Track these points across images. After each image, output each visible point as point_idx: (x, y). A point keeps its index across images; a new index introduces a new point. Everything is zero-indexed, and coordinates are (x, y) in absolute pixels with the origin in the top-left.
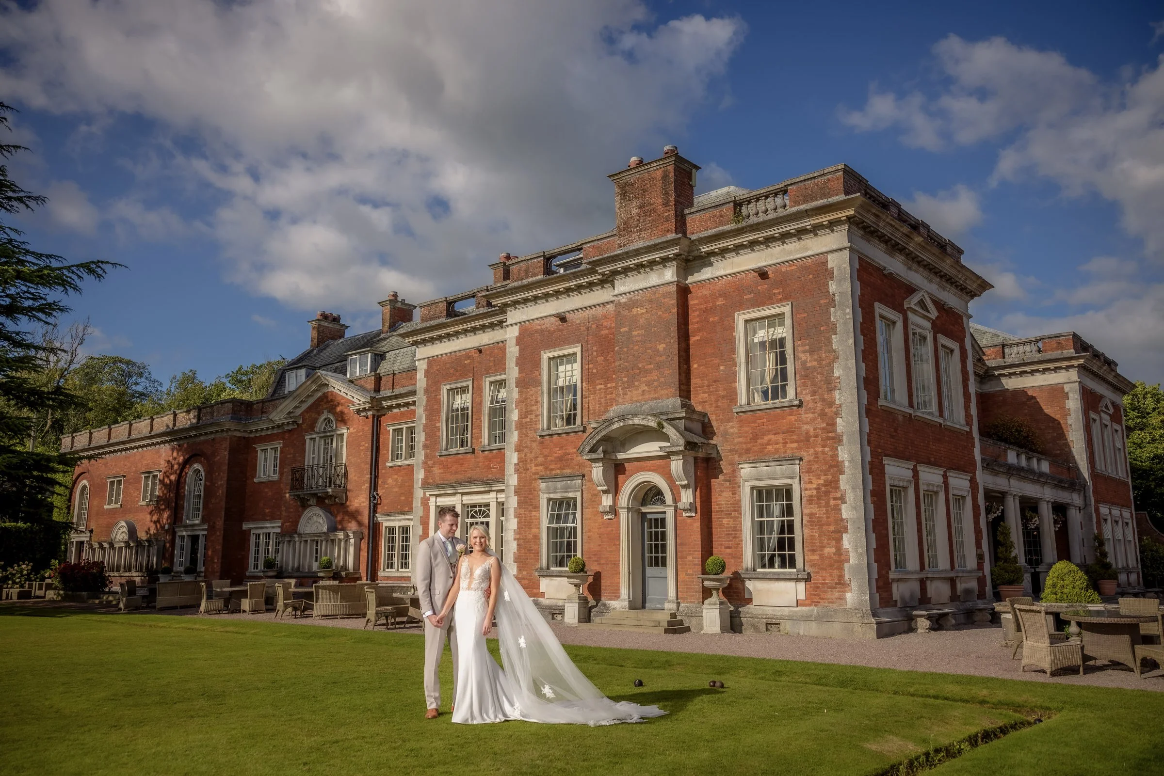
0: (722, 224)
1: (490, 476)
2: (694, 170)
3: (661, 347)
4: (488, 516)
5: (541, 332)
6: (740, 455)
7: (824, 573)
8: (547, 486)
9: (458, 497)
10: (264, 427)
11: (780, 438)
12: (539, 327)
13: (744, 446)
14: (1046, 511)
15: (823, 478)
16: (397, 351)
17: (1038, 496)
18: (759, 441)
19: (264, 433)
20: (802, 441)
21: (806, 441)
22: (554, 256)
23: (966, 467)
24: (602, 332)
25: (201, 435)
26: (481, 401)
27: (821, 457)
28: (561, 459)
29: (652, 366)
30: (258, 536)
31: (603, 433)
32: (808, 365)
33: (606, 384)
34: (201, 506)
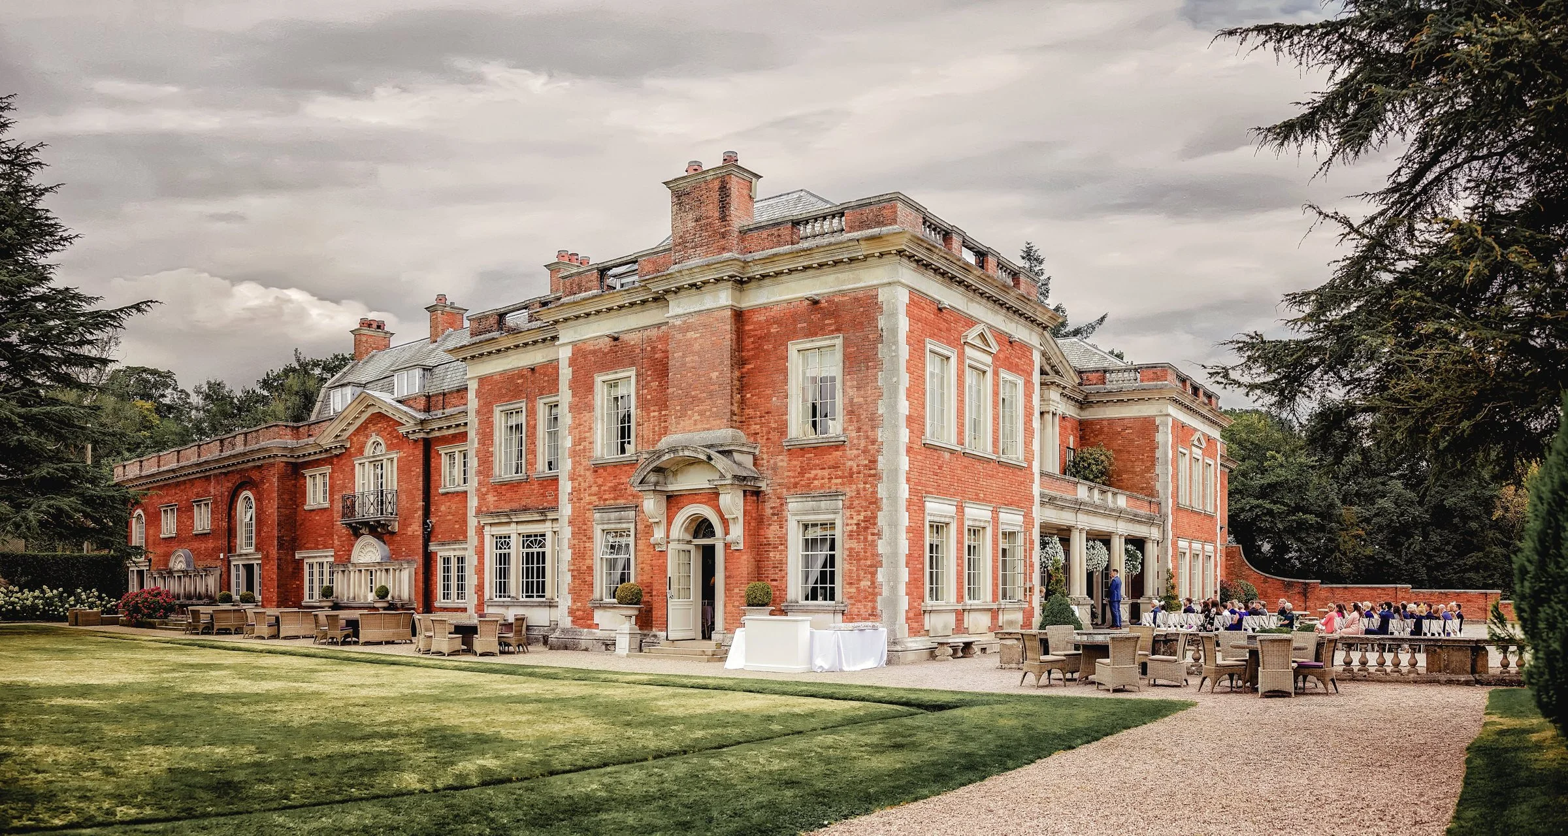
0: (779, 244)
1: (545, 504)
2: (754, 180)
3: (714, 375)
4: (543, 546)
5: (594, 352)
6: (789, 488)
7: (859, 605)
8: (601, 517)
9: (513, 526)
10: (312, 452)
11: (826, 473)
12: (592, 348)
13: (792, 480)
14: (1118, 545)
15: (863, 514)
16: (447, 365)
17: (1110, 530)
18: (807, 475)
19: (312, 458)
20: (846, 477)
21: (850, 476)
22: (609, 269)
23: (1021, 502)
24: (657, 356)
25: (248, 461)
26: (535, 425)
27: (862, 493)
28: (614, 489)
29: (705, 395)
30: (311, 566)
31: (655, 464)
32: (855, 400)
33: (660, 411)
34: (254, 535)
